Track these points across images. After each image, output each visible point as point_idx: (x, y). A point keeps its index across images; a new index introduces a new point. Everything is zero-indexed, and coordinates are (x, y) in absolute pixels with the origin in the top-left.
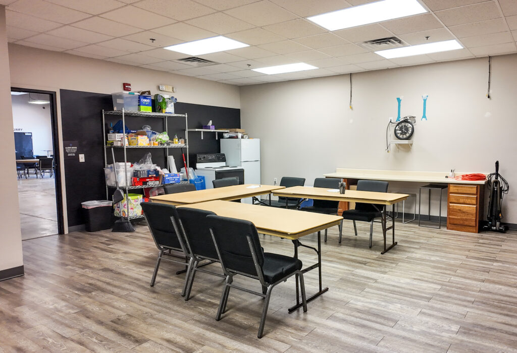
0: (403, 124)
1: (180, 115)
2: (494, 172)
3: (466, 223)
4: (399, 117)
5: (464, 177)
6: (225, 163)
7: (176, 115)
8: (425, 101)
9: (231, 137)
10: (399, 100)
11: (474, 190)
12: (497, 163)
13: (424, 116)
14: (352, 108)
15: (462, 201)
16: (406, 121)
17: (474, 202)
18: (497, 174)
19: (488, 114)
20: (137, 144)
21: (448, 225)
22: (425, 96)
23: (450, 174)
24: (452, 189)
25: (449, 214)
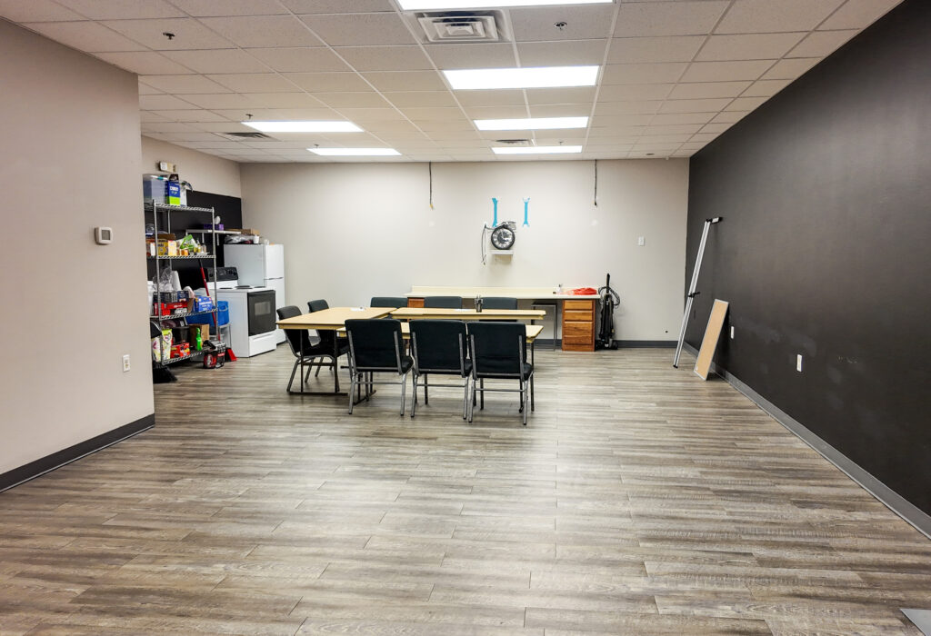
0: (501, 230)
1: (203, 210)
2: (606, 285)
3: (583, 342)
4: (495, 222)
5: (577, 291)
6: (236, 281)
7: (189, 209)
8: (526, 204)
9: (243, 243)
10: (495, 201)
11: (589, 305)
12: (608, 276)
13: (526, 222)
14: (432, 207)
15: (577, 317)
16: (504, 227)
17: (590, 318)
18: (608, 288)
19: (595, 223)
20: (167, 254)
21: (563, 345)
22: (526, 198)
23: (558, 289)
24: (567, 305)
25: (564, 333)
